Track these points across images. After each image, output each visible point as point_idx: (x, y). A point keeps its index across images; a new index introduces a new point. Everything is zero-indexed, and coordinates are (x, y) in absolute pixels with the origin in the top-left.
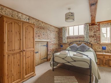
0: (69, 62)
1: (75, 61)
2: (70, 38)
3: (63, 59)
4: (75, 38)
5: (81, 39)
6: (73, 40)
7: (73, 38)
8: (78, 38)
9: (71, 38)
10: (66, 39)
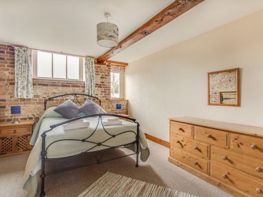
0: (99, 144)
1: (114, 136)
2: (44, 85)
3: (83, 141)
4: (63, 86)
5: (76, 88)
6: (55, 91)
7: (54, 85)
8: (69, 86)
9: (47, 85)
10: (30, 85)
